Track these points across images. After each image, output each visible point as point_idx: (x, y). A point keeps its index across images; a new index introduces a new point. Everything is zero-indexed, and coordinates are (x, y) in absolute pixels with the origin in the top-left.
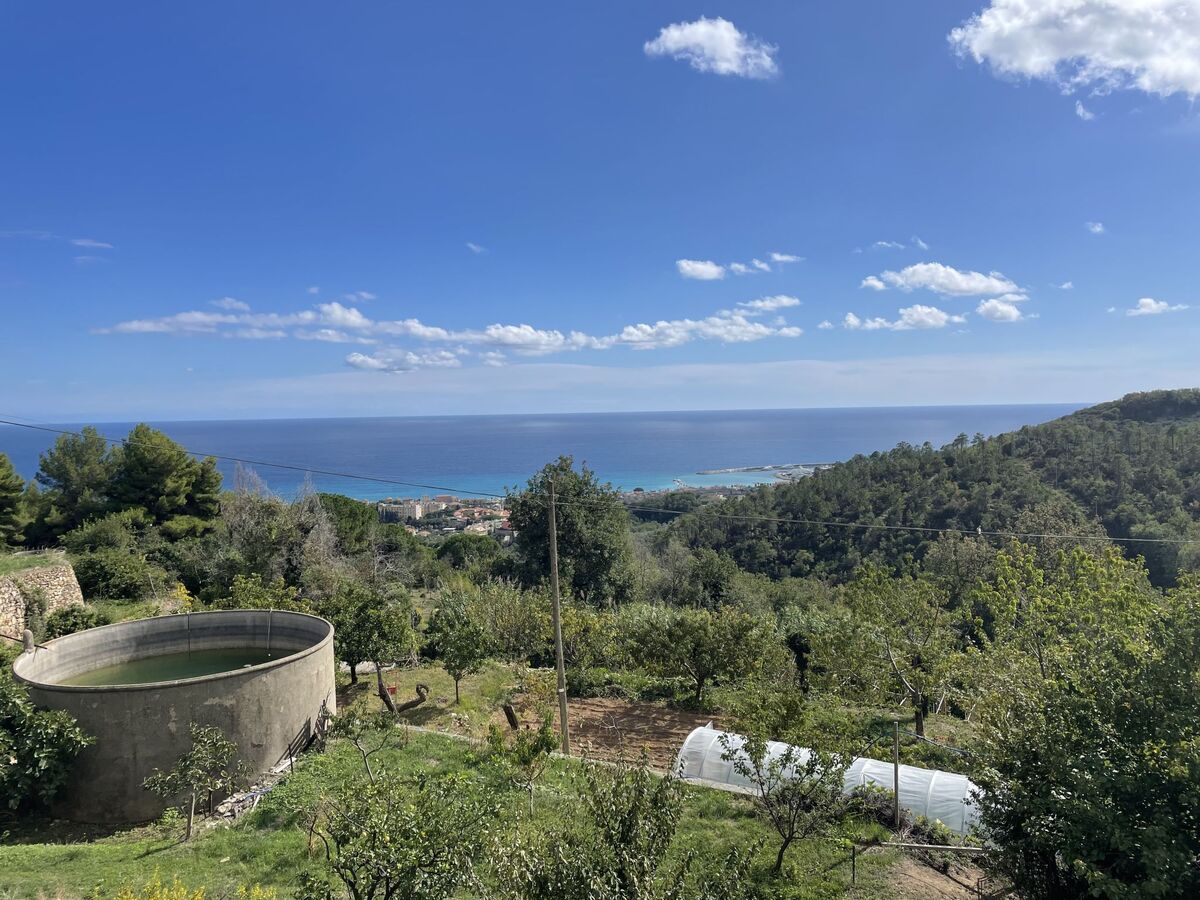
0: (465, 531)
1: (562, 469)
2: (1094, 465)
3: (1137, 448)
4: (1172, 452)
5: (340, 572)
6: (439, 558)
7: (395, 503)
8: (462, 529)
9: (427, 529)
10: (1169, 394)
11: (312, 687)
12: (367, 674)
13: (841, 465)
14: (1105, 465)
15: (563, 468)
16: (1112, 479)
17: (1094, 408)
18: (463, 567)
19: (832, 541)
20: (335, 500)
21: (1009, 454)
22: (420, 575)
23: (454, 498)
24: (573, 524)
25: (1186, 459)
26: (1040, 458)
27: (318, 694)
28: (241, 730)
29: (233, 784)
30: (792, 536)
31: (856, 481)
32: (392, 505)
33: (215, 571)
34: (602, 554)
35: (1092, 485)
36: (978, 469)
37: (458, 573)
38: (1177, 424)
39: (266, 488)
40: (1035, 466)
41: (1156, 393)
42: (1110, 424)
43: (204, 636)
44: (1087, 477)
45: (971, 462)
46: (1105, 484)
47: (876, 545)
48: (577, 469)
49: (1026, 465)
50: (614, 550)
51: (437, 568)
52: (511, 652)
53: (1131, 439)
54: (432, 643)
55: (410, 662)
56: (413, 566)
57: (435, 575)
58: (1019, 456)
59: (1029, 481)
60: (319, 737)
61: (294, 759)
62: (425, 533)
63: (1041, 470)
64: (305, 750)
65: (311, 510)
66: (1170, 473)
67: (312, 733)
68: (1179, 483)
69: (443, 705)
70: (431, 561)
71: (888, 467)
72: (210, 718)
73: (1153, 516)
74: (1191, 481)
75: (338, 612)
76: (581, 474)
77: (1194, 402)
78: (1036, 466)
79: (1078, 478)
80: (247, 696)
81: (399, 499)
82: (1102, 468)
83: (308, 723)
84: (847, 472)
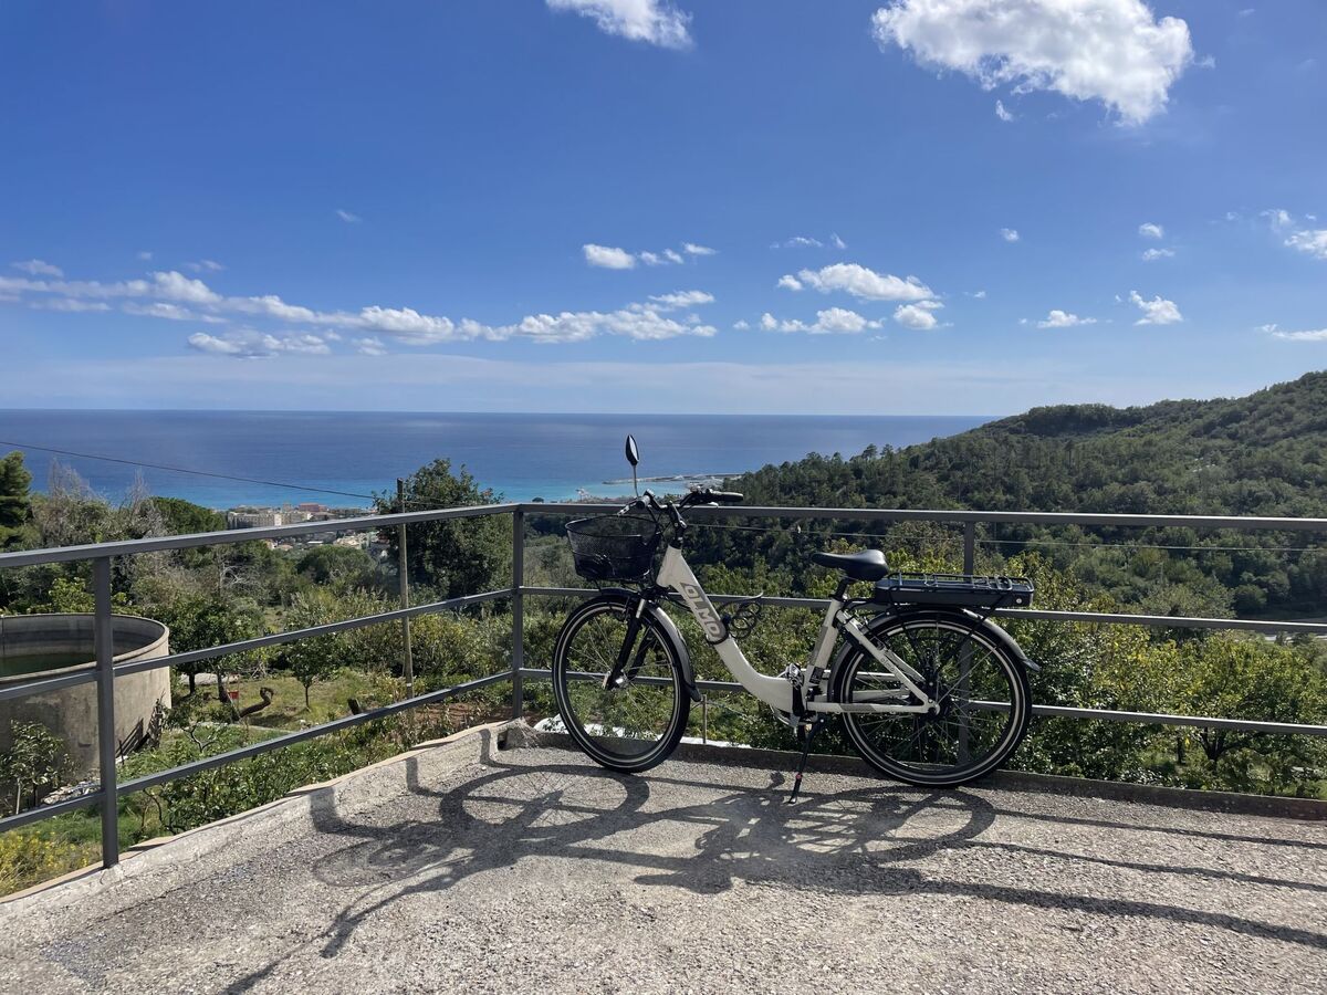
0: (335, 544)
1: (438, 474)
2: (997, 479)
3: (1036, 463)
4: (1068, 467)
5: (180, 585)
6: (299, 572)
7: (250, 512)
8: (331, 542)
9: (290, 543)
10: (1072, 409)
11: (144, 687)
12: (208, 685)
13: (751, 475)
14: (1006, 479)
15: (439, 471)
16: (1011, 493)
17: (1001, 421)
18: (328, 583)
19: (739, 555)
20: (173, 505)
21: (916, 467)
22: (277, 591)
23: (321, 506)
24: (450, 533)
25: (1081, 474)
26: (946, 471)
27: (152, 694)
28: (66, 729)
29: (60, 778)
30: (698, 550)
31: (764, 492)
32: (246, 515)
33: (26, 582)
34: (481, 565)
35: (992, 499)
36: (885, 482)
37: (321, 589)
38: (1076, 439)
39: (88, 488)
40: (939, 480)
41: (1060, 407)
42: (1014, 438)
43: (21, 641)
44: (988, 491)
45: (879, 474)
46: (1004, 498)
47: (782, 559)
48: (454, 473)
49: (931, 478)
50: (494, 561)
51: (297, 583)
52: (370, 662)
53: (1031, 453)
54: (283, 655)
55: (258, 673)
56: (268, 582)
57: (294, 590)
58: (926, 469)
59: (933, 494)
60: (153, 737)
61: (125, 757)
62: (286, 547)
63: (946, 483)
64: (138, 749)
65: (143, 514)
66: (1066, 488)
67: (145, 734)
68: (1074, 498)
69: (292, 713)
70: (289, 576)
71: (797, 479)
72: (32, 716)
73: (1048, 531)
74: (1084, 496)
75: (175, 619)
76: (459, 479)
77: (1096, 417)
78: (942, 479)
79: (979, 492)
80: (73, 696)
81: (253, 508)
82: (1003, 483)
83: (141, 724)
84: (756, 483)
